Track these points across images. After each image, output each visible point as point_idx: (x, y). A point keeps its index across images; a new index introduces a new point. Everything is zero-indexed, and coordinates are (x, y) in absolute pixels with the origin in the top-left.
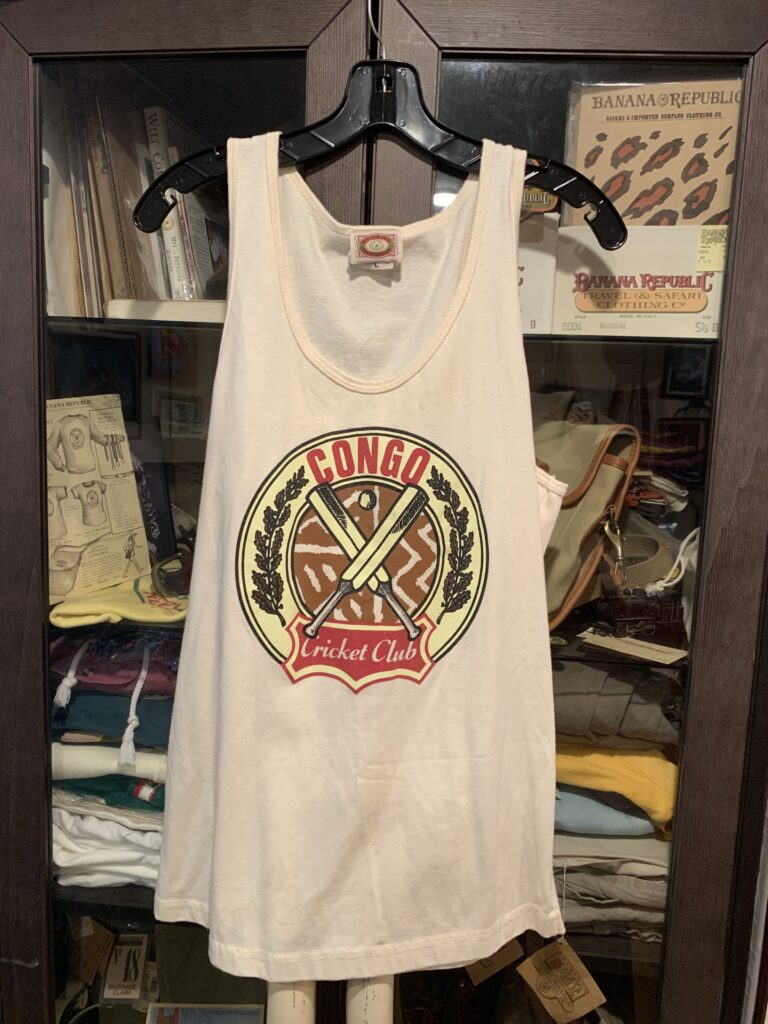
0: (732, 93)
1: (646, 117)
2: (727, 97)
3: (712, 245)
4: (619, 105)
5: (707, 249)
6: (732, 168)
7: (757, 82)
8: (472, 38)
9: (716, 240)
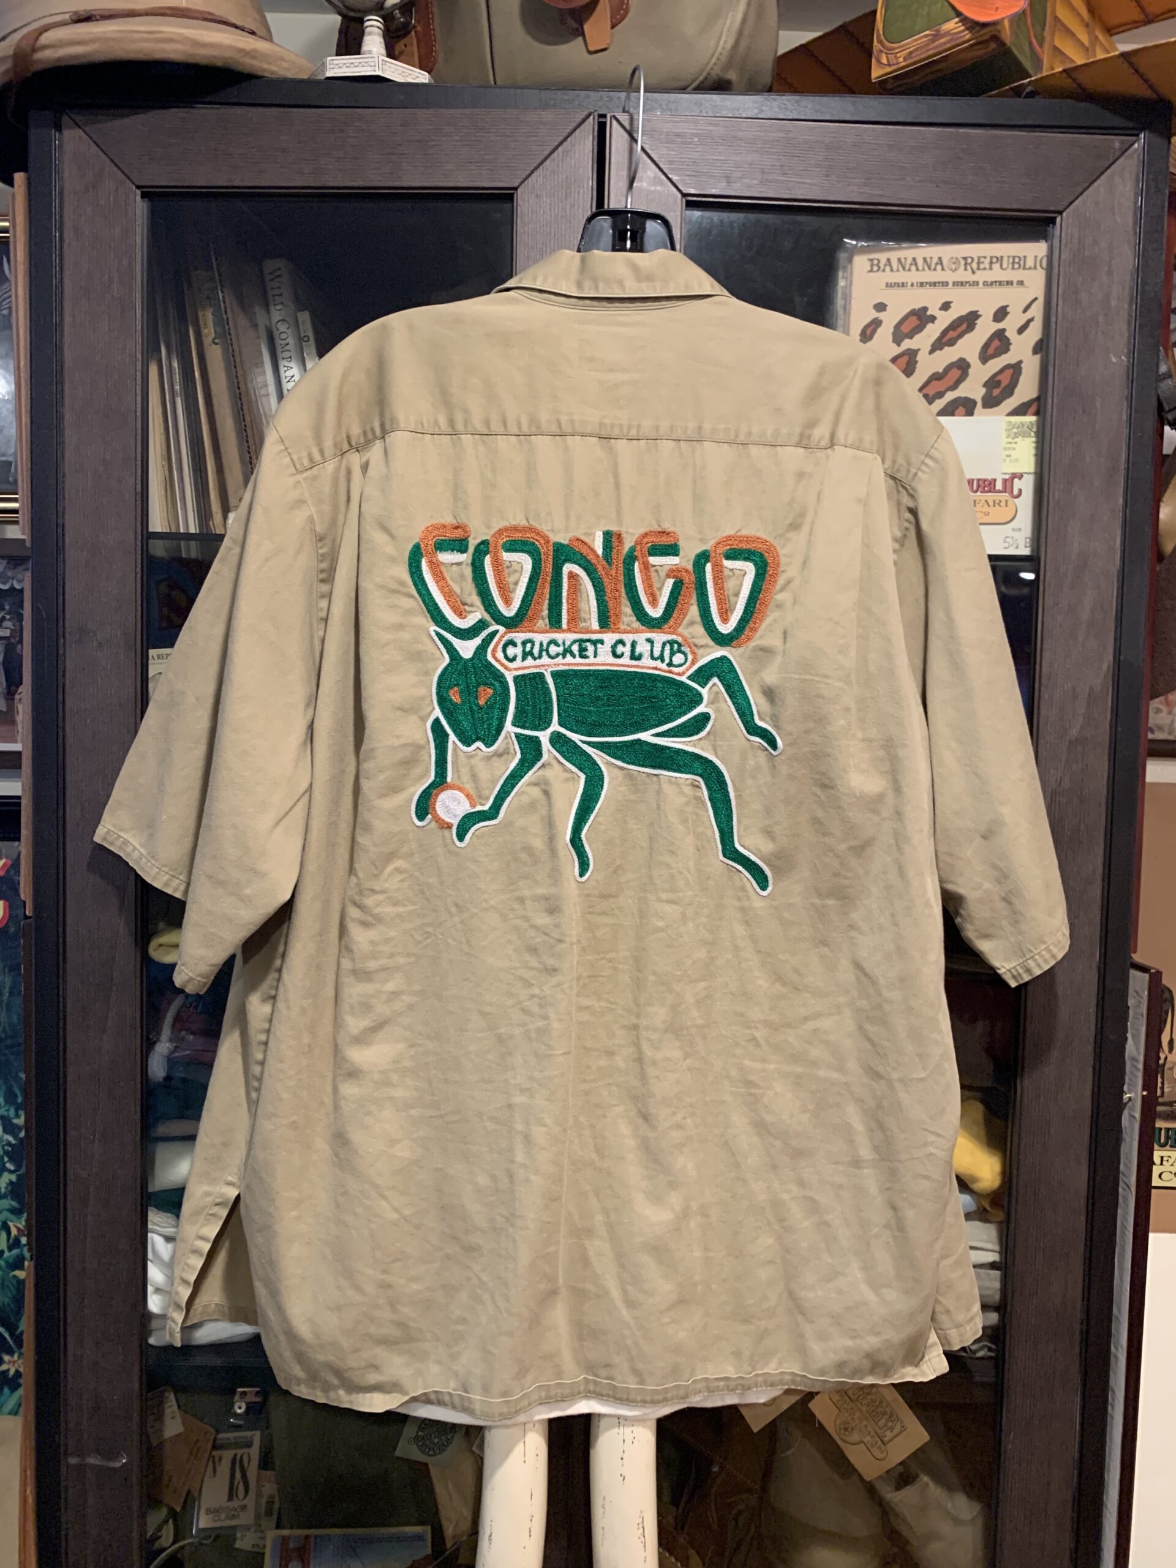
0: (1036, 257)
1: (934, 284)
2: (1030, 263)
3: (1020, 438)
4: (901, 269)
5: (1013, 445)
6: (1040, 348)
7: (1066, 246)
8: (724, 184)
9: (1024, 435)
